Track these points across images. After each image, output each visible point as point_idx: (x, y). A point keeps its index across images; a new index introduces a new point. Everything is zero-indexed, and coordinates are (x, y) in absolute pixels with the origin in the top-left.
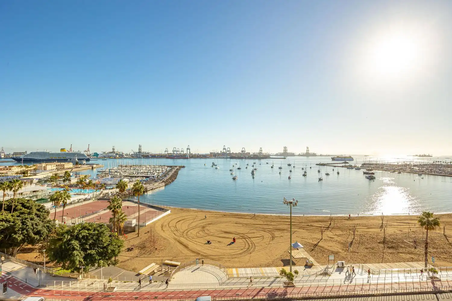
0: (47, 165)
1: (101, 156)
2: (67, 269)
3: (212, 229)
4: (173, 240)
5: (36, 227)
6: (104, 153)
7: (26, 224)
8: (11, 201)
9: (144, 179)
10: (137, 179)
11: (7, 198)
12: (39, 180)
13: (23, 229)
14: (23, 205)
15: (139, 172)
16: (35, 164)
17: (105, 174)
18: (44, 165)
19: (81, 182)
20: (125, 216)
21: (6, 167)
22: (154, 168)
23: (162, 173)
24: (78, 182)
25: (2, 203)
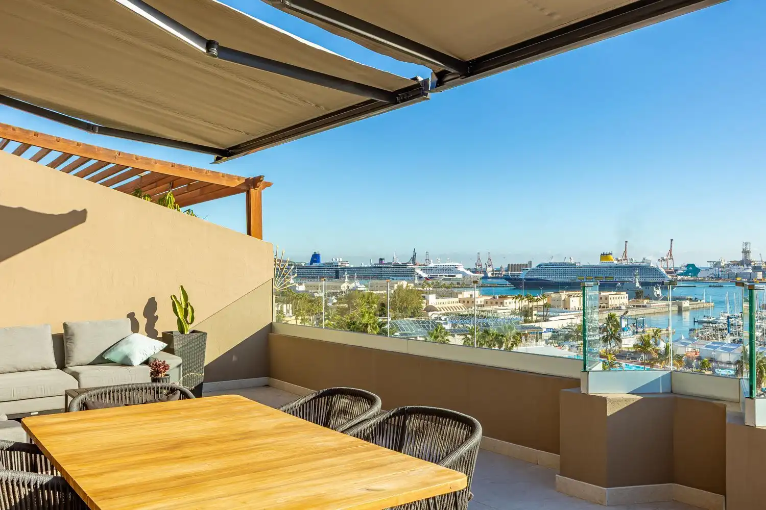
0: (570, 296)
1: (708, 273)
6: (717, 264)
12: (554, 332)
16: (546, 293)
17: (715, 329)
18: (564, 295)
19: (644, 346)
24: (636, 346)
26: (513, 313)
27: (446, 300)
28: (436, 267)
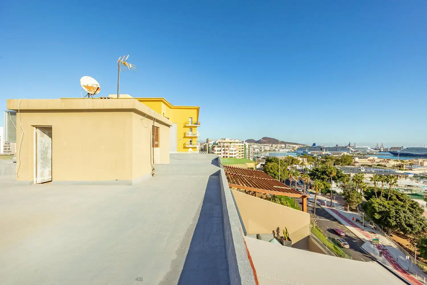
0: (424, 161)
5: (408, 220)
7: (399, 214)
8: (387, 191)
11: (384, 188)
12: (415, 175)
13: (396, 218)
14: (397, 197)
18: (420, 160)
21: (384, 160)
25: (381, 190)
26: (394, 166)
27: (363, 160)
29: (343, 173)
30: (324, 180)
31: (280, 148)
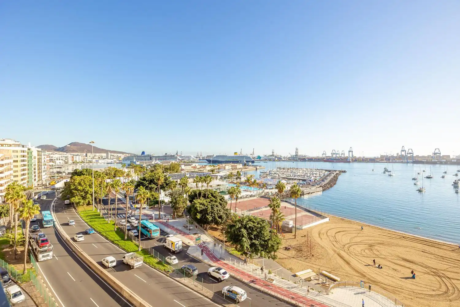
0: (226, 165)
1: (263, 158)
2: (238, 251)
3: (384, 251)
4: (333, 252)
5: (219, 212)
6: (266, 156)
7: (213, 209)
8: (205, 191)
9: (301, 182)
10: (294, 181)
11: (204, 188)
12: (221, 176)
13: (212, 213)
14: (212, 195)
15: (296, 175)
16: (219, 164)
17: (266, 175)
18: (224, 165)
19: (248, 180)
20: (283, 216)
21: (203, 166)
22: (311, 171)
23: (319, 178)
24: (246, 180)
25: (201, 191)
26: (209, 171)
27: (187, 167)
28: (184, 156)
29: (171, 179)
30: (153, 190)
31: (99, 158)
